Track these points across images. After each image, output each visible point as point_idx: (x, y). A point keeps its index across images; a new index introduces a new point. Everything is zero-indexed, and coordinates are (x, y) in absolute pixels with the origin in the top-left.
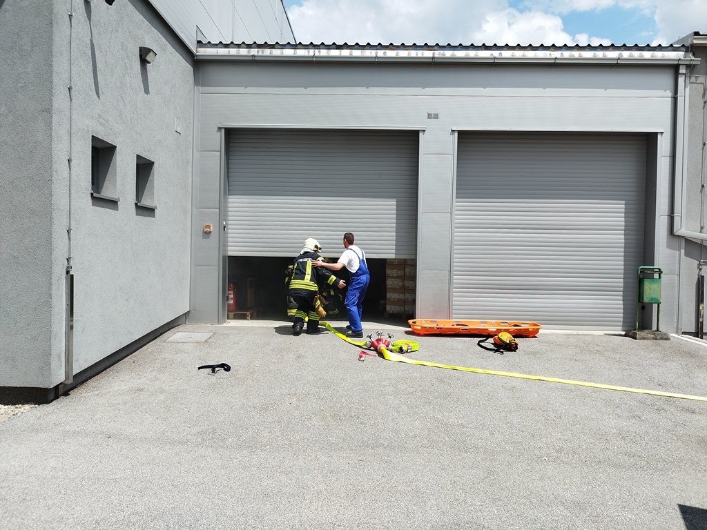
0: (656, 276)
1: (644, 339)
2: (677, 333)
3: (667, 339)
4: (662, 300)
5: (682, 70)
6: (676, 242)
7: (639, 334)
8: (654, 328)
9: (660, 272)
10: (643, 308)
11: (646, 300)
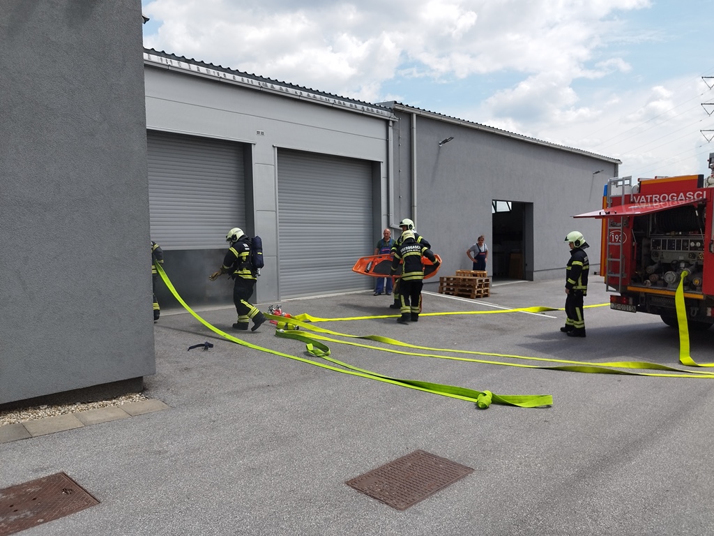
5: (391, 124)
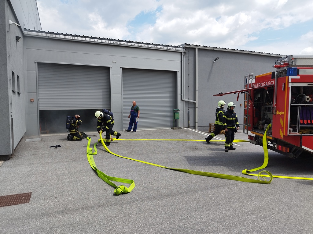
0: (178, 112)
1: (176, 129)
2: (183, 127)
3: (181, 129)
4: (180, 118)
5: (183, 54)
6: (182, 102)
7: (175, 128)
8: (178, 126)
9: (179, 111)
10: (175, 121)
11: (176, 118)
